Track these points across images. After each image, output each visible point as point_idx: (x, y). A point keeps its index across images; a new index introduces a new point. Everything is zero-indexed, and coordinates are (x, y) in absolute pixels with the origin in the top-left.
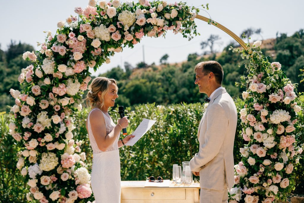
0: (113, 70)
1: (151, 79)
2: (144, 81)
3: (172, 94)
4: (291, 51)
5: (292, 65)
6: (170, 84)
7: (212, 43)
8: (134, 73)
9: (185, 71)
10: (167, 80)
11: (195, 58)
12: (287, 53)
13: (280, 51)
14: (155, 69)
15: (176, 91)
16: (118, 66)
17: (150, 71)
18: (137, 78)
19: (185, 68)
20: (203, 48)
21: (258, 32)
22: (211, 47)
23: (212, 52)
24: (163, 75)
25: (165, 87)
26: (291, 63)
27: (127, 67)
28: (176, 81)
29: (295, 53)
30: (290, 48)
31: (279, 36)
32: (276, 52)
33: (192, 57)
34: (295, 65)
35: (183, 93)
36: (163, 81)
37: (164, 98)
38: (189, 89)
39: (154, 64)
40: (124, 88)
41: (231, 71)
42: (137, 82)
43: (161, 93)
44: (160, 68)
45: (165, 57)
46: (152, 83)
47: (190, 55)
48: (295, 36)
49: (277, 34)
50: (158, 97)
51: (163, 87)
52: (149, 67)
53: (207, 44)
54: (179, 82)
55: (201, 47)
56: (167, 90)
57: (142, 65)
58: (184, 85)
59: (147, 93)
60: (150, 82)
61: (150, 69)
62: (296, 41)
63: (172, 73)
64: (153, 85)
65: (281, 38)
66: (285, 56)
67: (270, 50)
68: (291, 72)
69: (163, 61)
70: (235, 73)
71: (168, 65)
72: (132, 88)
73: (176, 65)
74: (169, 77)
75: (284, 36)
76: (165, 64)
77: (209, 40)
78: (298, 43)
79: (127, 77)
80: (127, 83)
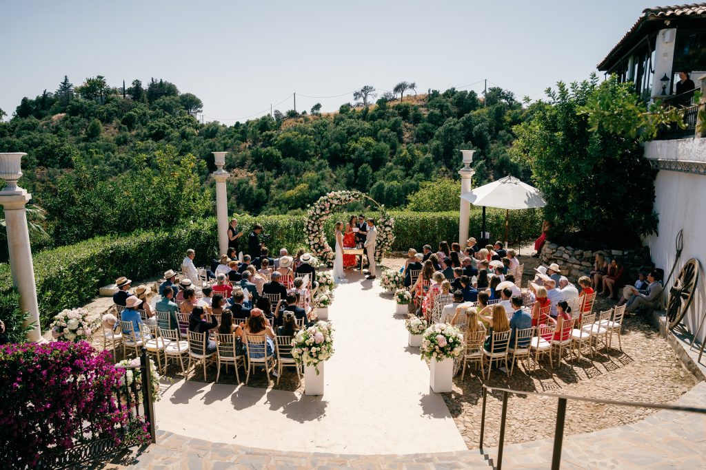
0: (264, 119)
1: (303, 132)
2: (296, 133)
3: (324, 148)
4: (442, 111)
5: (441, 125)
6: (322, 138)
7: (366, 95)
8: (284, 123)
9: (337, 124)
10: (319, 133)
11: (348, 110)
12: (437, 111)
13: (432, 110)
14: (306, 120)
15: (328, 146)
16: (269, 115)
17: (301, 122)
18: (289, 130)
19: (337, 120)
20: (356, 99)
21: (413, 86)
22: (365, 99)
23: (365, 103)
24: (315, 128)
25: (318, 140)
26: (440, 123)
27: (278, 115)
28: (329, 135)
29: (445, 112)
30: (441, 107)
31: (431, 93)
32: (428, 110)
33: (344, 109)
34: (444, 126)
35: (335, 147)
36: (315, 134)
37: (316, 151)
38: (341, 144)
39: (304, 113)
40: (276, 140)
41: (382, 127)
42: (289, 135)
43: (313, 147)
44: (312, 119)
45: (318, 107)
46: (305, 136)
47: (342, 107)
48: (446, 95)
49: (429, 91)
50: (311, 151)
51: (315, 140)
52: (300, 117)
53: (360, 95)
54: (332, 136)
55: (354, 97)
56: (319, 144)
57: (293, 114)
58: (337, 140)
59: (300, 146)
60: (302, 135)
61: (301, 119)
62: (447, 101)
63: (325, 125)
64: (306, 137)
65: (433, 95)
66: (435, 115)
67: (422, 106)
68: (440, 132)
69: (315, 111)
70: (386, 130)
71: (320, 115)
72: (283, 141)
73: (329, 115)
74: (322, 130)
75: (436, 94)
76: (317, 114)
77: (362, 90)
78: (448, 103)
79: (278, 127)
80: (278, 135)
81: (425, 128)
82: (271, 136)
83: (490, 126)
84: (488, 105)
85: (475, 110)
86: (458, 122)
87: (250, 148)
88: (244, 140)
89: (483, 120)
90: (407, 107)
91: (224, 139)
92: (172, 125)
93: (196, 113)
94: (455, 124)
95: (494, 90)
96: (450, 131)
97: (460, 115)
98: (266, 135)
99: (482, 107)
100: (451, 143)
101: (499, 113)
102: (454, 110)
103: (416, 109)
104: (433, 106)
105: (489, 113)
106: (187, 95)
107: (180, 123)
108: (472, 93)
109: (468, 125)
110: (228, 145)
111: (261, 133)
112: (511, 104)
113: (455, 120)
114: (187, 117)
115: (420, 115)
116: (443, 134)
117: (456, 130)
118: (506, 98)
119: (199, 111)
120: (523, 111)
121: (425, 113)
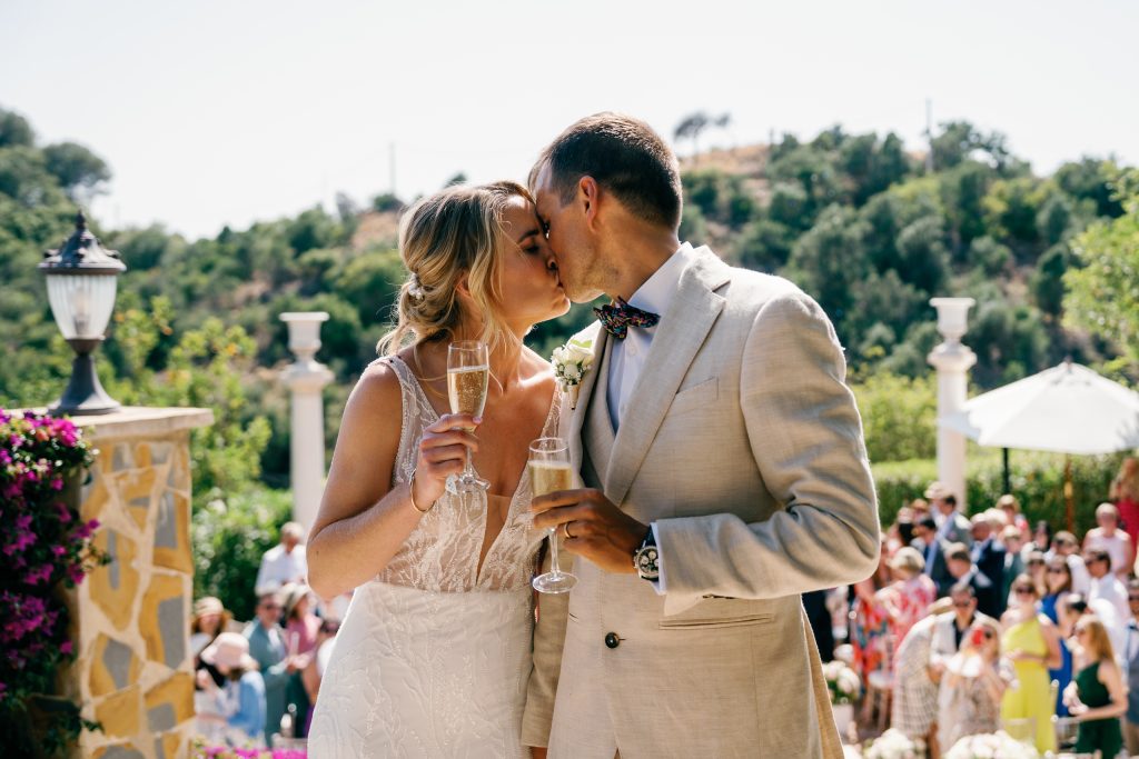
0: (304, 216)
4: (808, 186)
5: (809, 228)
8: (364, 227)
12: (795, 191)
13: (779, 187)
16: (320, 207)
18: (377, 249)
21: (723, 121)
26: (805, 221)
27: (344, 207)
29: (819, 192)
30: (806, 178)
32: (770, 187)
34: (818, 230)
40: (342, 275)
42: (381, 259)
48: (820, 144)
49: (772, 136)
57: (387, 204)
62: (823, 161)
65: (782, 146)
66: (792, 201)
67: (753, 176)
72: (365, 280)
75: (790, 143)
78: (826, 166)
79: (345, 240)
80: (349, 261)
81: (764, 238)
82: (325, 265)
83: (947, 227)
84: (937, 169)
85: (900, 182)
86: (855, 220)
87: (264, 299)
88: (244, 274)
89: (926, 211)
90: (710, 180)
91: (185, 273)
92: (18, 233)
93: (90, 197)
94: (847, 224)
95: (952, 128)
96: (832, 243)
97: (859, 200)
98: (314, 263)
99: (921, 174)
100: (839, 277)
101: (970, 191)
102: (845, 184)
103: (735, 184)
104: (785, 175)
105: (943, 191)
106: (66, 146)
107: (44, 227)
108: (891, 138)
109: (884, 227)
110: (199, 291)
111: (297, 256)
112: (1001, 167)
113: (849, 211)
114: (65, 208)
115: (748, 202)
116: (814, 253)
117: (851, 241)
118: (988, 148)
119: (102, 192)
120: (1036, 183)
121: (761, 195)
